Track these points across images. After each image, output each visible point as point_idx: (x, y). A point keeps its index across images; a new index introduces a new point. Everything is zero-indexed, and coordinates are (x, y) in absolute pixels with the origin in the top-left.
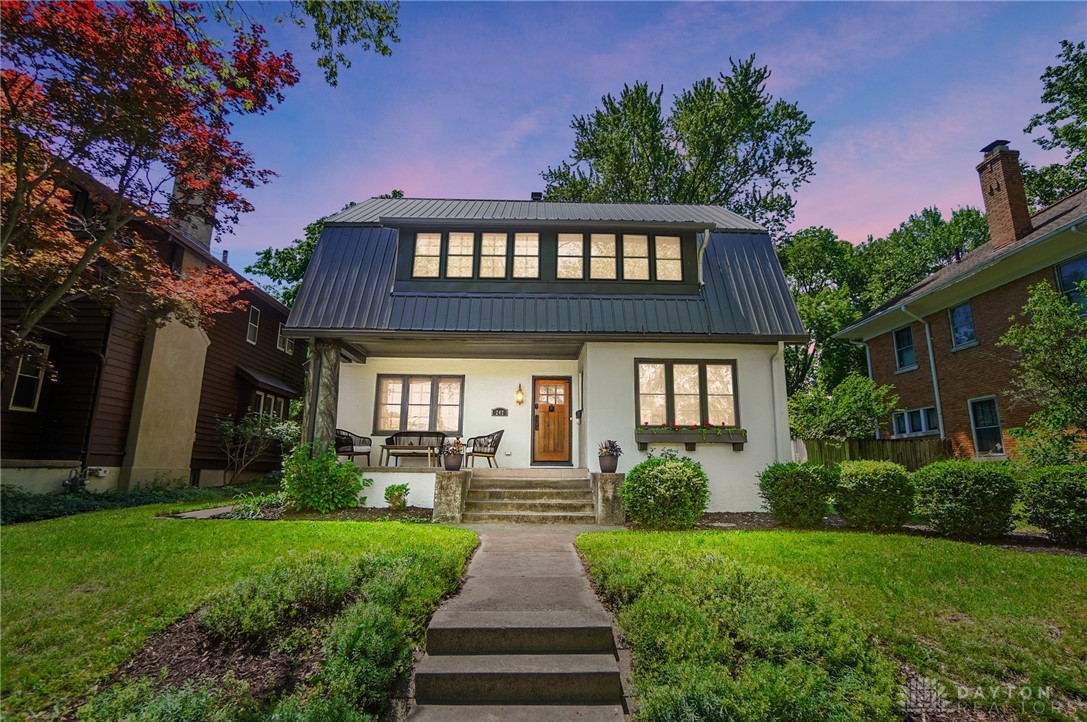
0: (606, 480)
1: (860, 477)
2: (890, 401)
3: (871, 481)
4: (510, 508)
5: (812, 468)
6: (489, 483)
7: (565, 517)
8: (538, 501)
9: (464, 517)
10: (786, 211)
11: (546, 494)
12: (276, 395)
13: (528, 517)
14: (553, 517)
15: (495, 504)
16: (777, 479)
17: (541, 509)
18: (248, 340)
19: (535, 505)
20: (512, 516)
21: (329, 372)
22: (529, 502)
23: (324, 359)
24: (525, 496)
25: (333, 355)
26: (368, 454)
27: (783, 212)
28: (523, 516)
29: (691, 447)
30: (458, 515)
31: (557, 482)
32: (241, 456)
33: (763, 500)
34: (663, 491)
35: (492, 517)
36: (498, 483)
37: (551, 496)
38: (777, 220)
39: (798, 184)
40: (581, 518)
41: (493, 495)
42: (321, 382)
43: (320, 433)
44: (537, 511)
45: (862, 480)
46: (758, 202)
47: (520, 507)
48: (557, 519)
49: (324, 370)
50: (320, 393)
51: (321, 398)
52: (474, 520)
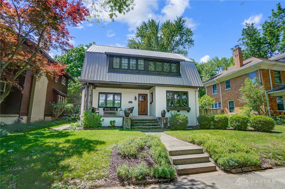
0: (164, 119)
1: (219, 118)
2: (213, 101)
3: (221, 119)
4: (141, 125)
7: (154, 128)
8: (147, 124)
9: (131, 128)
11: (148, 122)
12: (63, 96)
14: (151, 128)
15: (137, 125)
18: (56, 81)
19: (146, 125)
20: (142, 128)
21: (91, 92)
22: (145, 124)
23: (90, 88)
24: (143, 123)
25: (92, 87)
26: (99, 113)
27: (185, 55)
28: (145, 128)
29: (179, 111)
30: (130, 128)
31: (150, 119)
32: (57, 113)
33: (198, 123)
34: (181, 121)
35: (138, 128)
36: (136, 120)
37: (149, 123)
40: (158, 128)
41: (136, 123)
42: (89, 94)
43: (89, 107)
44: (147, 126)
46: (180, 52)
47: (143, 125)
48: (153, 128)
50: (89, 97)
51: (89, 98)
52: (134, 129)
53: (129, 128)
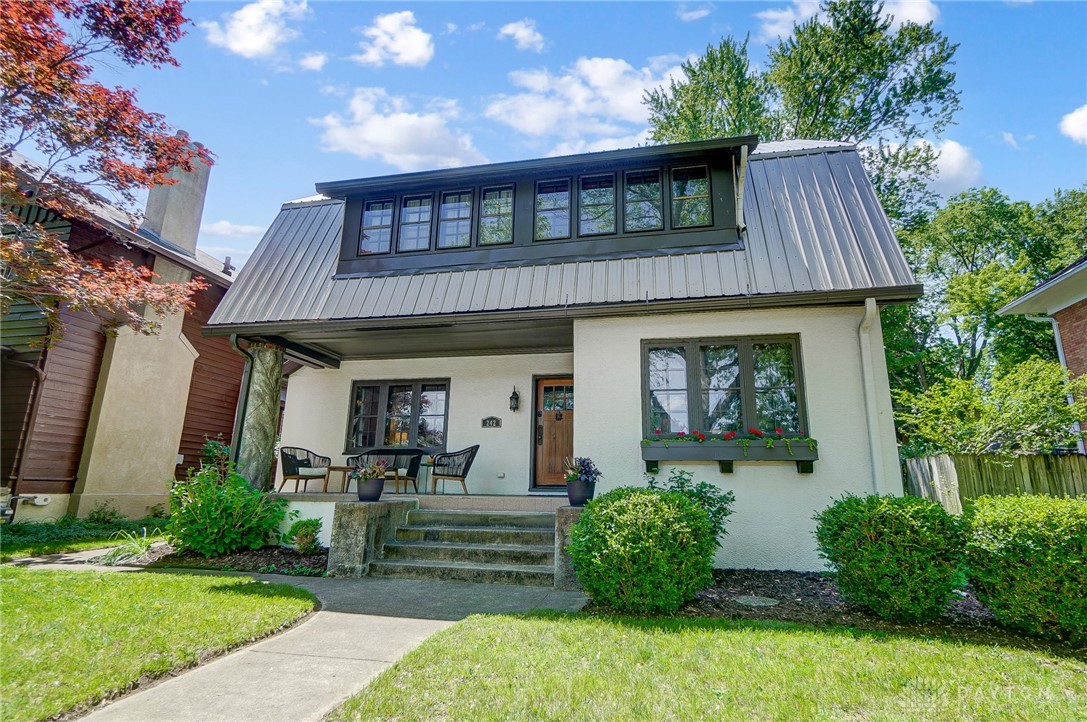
4: (442, 555)
5: (911, 509)
6: (432, 518)
7: (509, 574)
8: (484, 547)
9: (371, 568)
10: (927, 165)
11: (499, 535)
13: (457, 570)
14: (492, 572)
15: (422, 549)
16: (842, 528)
17: (483, 558)
19: (475, 553)
20: (435, 570)
22: (473, 547)
23: (257, 362)
24: (471, 539)
25: (269, 357)
27: (923, 168)
28: (451, 570)
29: (727, 468)
30: (359, 567)
31: (522, 518)
33: (826, 561)
34: (616, 545)
35: (408, 570)
36: (444, 518)
37: (506, 538)
38: (915, 180)
39: (941, 128)
40: (534, 576)
41: (429, 536)
42: (251, 389)
44: (476, 562)
45: (1021, 535)
47: (456, 555)
49: (256, 375)
52: (385, 573)
53: (352, 570)
